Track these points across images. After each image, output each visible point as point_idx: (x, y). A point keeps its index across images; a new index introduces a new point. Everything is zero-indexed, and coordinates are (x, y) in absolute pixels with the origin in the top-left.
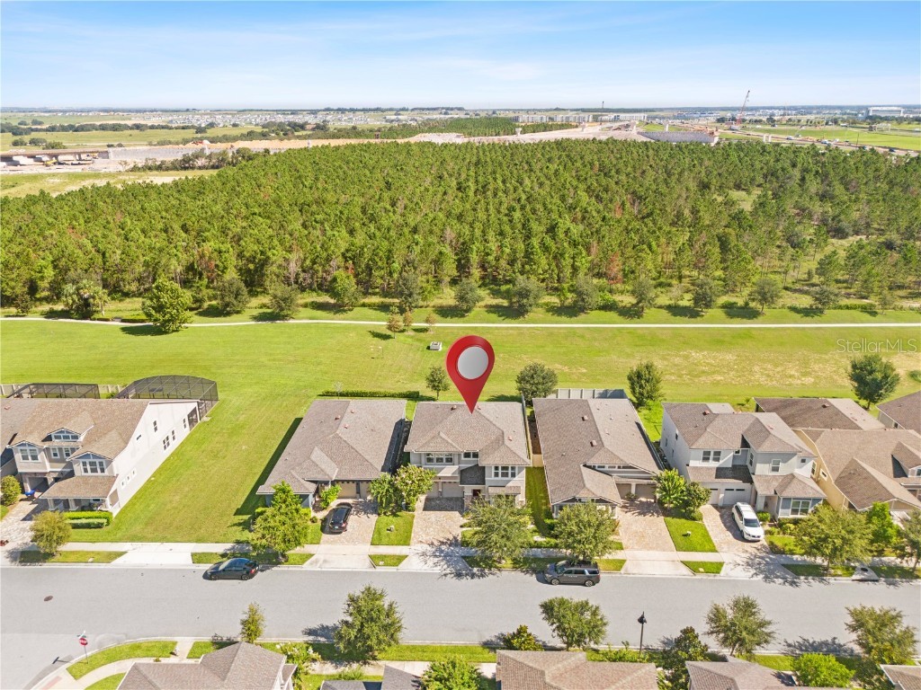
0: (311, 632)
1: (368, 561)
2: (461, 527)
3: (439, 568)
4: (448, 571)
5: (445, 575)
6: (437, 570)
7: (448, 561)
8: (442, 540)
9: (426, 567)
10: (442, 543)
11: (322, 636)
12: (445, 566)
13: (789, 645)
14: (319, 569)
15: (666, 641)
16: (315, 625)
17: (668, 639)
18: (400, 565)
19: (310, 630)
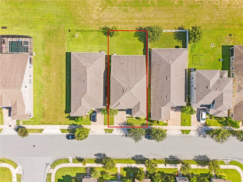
0: (96, 155)
1: (104, 131)
2: (127, 117)
3: (121, 133)
4: (124, 134)
5: (123, 136)
6: (121, 134)
7: (124, 131)
8: (122, 123)
9: (118, 133)
10: (122, 124)
11: (98, 156)
12: (123, 133)
13: (195, 157)
14: (93, 134)
15: (170, 156)
16: (96, 153)
17: (171, 156)
18: (112, 133)
19: (95, 154)
